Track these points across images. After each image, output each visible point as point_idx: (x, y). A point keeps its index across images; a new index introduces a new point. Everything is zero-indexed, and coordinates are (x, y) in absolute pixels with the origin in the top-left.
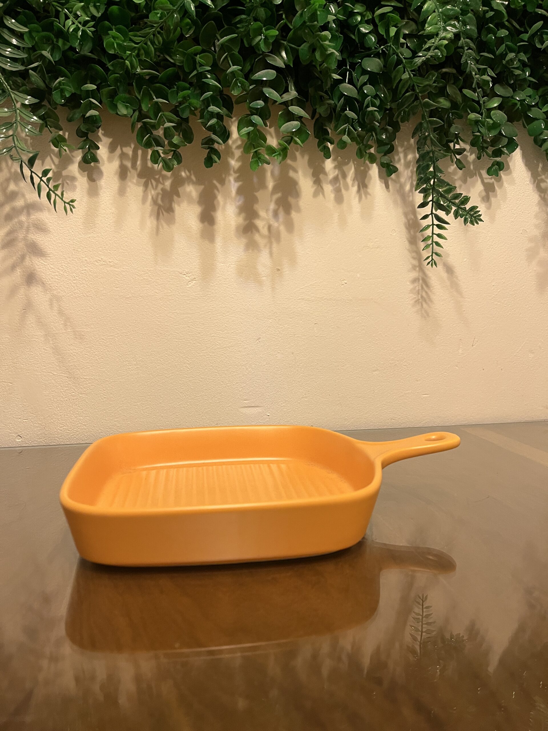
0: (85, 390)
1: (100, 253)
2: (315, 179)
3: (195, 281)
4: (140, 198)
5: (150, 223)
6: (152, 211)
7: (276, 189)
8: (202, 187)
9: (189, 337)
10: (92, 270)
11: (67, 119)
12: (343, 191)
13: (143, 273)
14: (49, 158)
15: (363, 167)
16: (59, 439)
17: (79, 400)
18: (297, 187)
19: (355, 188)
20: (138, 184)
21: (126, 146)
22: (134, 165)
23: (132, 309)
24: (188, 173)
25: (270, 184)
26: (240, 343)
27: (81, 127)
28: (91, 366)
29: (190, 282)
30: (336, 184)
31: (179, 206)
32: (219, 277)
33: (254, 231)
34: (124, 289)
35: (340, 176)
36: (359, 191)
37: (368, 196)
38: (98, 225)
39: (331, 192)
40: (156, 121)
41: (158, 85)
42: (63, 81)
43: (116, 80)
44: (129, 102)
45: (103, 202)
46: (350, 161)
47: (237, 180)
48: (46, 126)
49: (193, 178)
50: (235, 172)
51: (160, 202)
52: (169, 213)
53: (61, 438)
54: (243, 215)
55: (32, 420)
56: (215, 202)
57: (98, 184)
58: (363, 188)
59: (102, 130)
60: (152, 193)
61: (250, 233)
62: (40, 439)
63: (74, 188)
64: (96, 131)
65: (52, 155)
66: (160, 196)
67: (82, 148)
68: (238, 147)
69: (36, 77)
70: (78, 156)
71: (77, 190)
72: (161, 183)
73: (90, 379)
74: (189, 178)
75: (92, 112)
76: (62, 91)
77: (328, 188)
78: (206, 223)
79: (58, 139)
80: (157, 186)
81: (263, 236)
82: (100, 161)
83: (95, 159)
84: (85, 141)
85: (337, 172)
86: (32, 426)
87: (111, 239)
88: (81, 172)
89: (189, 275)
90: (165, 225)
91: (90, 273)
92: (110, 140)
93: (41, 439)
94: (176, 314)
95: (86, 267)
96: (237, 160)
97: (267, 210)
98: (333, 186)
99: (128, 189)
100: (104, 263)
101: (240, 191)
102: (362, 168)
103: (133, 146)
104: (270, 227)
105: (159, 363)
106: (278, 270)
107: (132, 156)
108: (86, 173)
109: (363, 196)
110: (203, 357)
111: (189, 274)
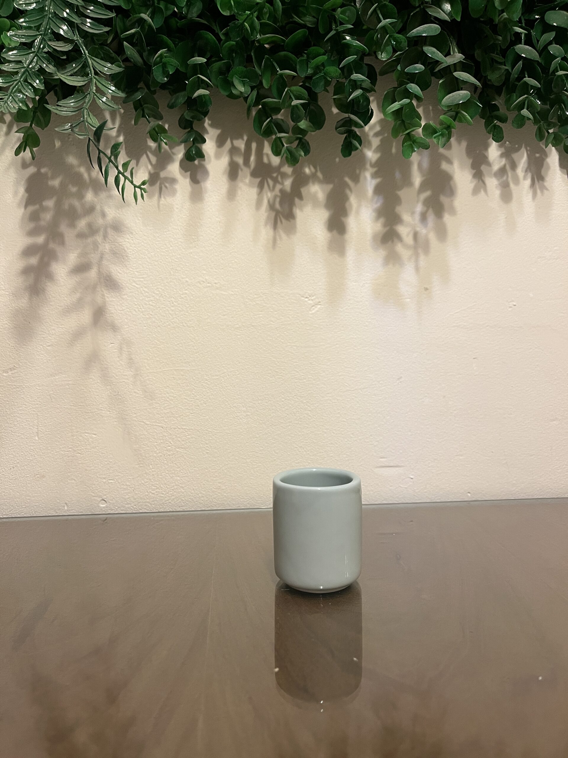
0: (183, 443)
1: (205, 272)
2: (475, 171)
3: (319, 306)
4: (254, 202)
5: (266, 232)
6: (268, 218)
7: (424, 186)
8: (330, 187)
9: (311, 376)
10: (193, 293)
11: (168, 106)
12: (512, 185)
13: (255, 296)
14: (145, 156)
15: (538, 153)
16: (151, 504)
17: (176, 456)
18: (452, 183)
19: (528, 182)
20: (251, 185)
21: (237, 138)
22: (246, 162)
23: (242, 342)
24: (313, 169)
25: (417, 180)
26: (375, 384)
27: (185, 114)
28: (191, 413)
29: (313, 308)
30: (502, 177)
31: (301, 210)
32: (350, 300)
33: (396, 240)
34: (232, 317)
35: (508, 167)
36: (533, 185)
37: (545, 191)
38: (202, 237)
39: (496, 187)
40: (281, 101)
41: (282, 53)
42: (165, 55)
43: (231, 50)
44: (246, 77)
45: (208, 209)
46: (521, 147)
47: (374, 176)
48: (144, 116)
49: (319, 175)
50: (372, 166)
51: (277, 206)
52: (289, 221)
53: (153, 503)
54: (382, 220)
55: (119, 481)
56: (347, 205)
57: (203, 186)
58: (538, 181)
59: (209, 119)
60: (268, 195)
61: (390, 242)
62: (128, 504)
63: (174, 192)
64: (202, 119)
65: (148, 153)
66: (278, 200)
67: (185, 141)
68: (376, 135)
69: (132, 51)
70: (180, 153)
71: (178, 195)
72: (279, 183)
73: (189, 430)
74: (314, 176)
75: (201, 92)
76: (164, 66)
77: (492, 183)
78: (335, 232)
79: (156, 129)
80: (274, 187)
81: (407, 247)
82: (206, 157)
83: (200, 155)
84: (189, 132)
85: (503, 161)
86: (118, 487)
87: (216, 254)
88: (183, 172)
89: (313, 298)
90: (283, 235)
91: (192, 297)
92: (218, 132)
93: (130, 504)
94: (295, 347)
95: (186, 290)
96: (376, 151)
97: (413, 213)
98: (498, 180)
99: (239, 192)
100: (208, 285)
101: (378, 190)
102: (537, 155)
103: (245, 138)
104: (416, 236)
105: (273, 409)
106: (426, 289)
107: (245, 150)
108: (188, 173)
109: (539, 191)
110: (329, 402)
111: (313, 296)
